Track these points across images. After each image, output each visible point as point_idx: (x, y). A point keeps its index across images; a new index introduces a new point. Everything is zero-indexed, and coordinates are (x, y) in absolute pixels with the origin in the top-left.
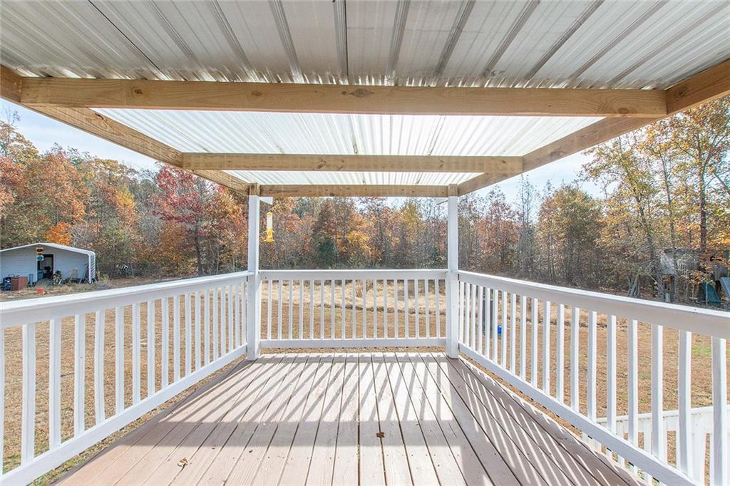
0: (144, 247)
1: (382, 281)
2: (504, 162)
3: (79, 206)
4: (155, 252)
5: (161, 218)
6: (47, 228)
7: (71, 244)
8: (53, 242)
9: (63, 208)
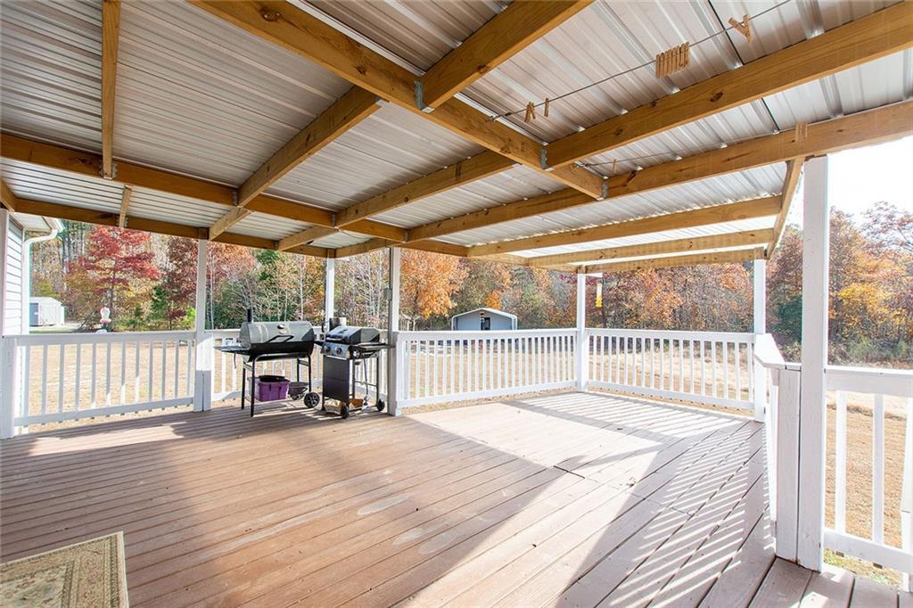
0: (556, 311)
1: (722, 343)
2: (753, 235)
3: (506, 274)
4: (565, 316)
5: (568, 282)
6: (486, 295)
7: (501, 310)
8: (491, 307)
9: (497, 278)
